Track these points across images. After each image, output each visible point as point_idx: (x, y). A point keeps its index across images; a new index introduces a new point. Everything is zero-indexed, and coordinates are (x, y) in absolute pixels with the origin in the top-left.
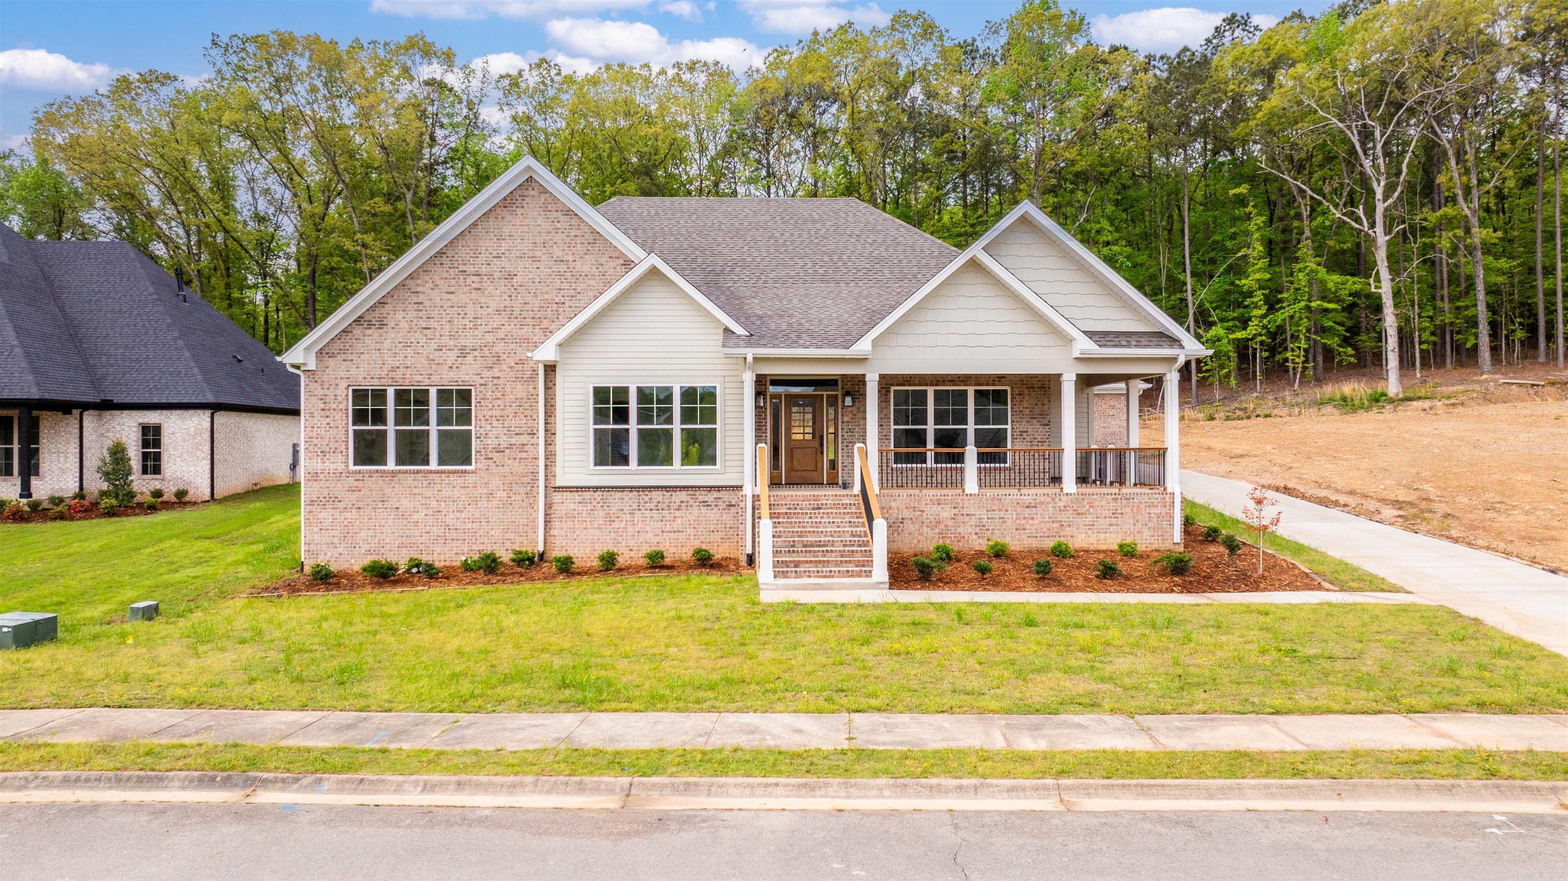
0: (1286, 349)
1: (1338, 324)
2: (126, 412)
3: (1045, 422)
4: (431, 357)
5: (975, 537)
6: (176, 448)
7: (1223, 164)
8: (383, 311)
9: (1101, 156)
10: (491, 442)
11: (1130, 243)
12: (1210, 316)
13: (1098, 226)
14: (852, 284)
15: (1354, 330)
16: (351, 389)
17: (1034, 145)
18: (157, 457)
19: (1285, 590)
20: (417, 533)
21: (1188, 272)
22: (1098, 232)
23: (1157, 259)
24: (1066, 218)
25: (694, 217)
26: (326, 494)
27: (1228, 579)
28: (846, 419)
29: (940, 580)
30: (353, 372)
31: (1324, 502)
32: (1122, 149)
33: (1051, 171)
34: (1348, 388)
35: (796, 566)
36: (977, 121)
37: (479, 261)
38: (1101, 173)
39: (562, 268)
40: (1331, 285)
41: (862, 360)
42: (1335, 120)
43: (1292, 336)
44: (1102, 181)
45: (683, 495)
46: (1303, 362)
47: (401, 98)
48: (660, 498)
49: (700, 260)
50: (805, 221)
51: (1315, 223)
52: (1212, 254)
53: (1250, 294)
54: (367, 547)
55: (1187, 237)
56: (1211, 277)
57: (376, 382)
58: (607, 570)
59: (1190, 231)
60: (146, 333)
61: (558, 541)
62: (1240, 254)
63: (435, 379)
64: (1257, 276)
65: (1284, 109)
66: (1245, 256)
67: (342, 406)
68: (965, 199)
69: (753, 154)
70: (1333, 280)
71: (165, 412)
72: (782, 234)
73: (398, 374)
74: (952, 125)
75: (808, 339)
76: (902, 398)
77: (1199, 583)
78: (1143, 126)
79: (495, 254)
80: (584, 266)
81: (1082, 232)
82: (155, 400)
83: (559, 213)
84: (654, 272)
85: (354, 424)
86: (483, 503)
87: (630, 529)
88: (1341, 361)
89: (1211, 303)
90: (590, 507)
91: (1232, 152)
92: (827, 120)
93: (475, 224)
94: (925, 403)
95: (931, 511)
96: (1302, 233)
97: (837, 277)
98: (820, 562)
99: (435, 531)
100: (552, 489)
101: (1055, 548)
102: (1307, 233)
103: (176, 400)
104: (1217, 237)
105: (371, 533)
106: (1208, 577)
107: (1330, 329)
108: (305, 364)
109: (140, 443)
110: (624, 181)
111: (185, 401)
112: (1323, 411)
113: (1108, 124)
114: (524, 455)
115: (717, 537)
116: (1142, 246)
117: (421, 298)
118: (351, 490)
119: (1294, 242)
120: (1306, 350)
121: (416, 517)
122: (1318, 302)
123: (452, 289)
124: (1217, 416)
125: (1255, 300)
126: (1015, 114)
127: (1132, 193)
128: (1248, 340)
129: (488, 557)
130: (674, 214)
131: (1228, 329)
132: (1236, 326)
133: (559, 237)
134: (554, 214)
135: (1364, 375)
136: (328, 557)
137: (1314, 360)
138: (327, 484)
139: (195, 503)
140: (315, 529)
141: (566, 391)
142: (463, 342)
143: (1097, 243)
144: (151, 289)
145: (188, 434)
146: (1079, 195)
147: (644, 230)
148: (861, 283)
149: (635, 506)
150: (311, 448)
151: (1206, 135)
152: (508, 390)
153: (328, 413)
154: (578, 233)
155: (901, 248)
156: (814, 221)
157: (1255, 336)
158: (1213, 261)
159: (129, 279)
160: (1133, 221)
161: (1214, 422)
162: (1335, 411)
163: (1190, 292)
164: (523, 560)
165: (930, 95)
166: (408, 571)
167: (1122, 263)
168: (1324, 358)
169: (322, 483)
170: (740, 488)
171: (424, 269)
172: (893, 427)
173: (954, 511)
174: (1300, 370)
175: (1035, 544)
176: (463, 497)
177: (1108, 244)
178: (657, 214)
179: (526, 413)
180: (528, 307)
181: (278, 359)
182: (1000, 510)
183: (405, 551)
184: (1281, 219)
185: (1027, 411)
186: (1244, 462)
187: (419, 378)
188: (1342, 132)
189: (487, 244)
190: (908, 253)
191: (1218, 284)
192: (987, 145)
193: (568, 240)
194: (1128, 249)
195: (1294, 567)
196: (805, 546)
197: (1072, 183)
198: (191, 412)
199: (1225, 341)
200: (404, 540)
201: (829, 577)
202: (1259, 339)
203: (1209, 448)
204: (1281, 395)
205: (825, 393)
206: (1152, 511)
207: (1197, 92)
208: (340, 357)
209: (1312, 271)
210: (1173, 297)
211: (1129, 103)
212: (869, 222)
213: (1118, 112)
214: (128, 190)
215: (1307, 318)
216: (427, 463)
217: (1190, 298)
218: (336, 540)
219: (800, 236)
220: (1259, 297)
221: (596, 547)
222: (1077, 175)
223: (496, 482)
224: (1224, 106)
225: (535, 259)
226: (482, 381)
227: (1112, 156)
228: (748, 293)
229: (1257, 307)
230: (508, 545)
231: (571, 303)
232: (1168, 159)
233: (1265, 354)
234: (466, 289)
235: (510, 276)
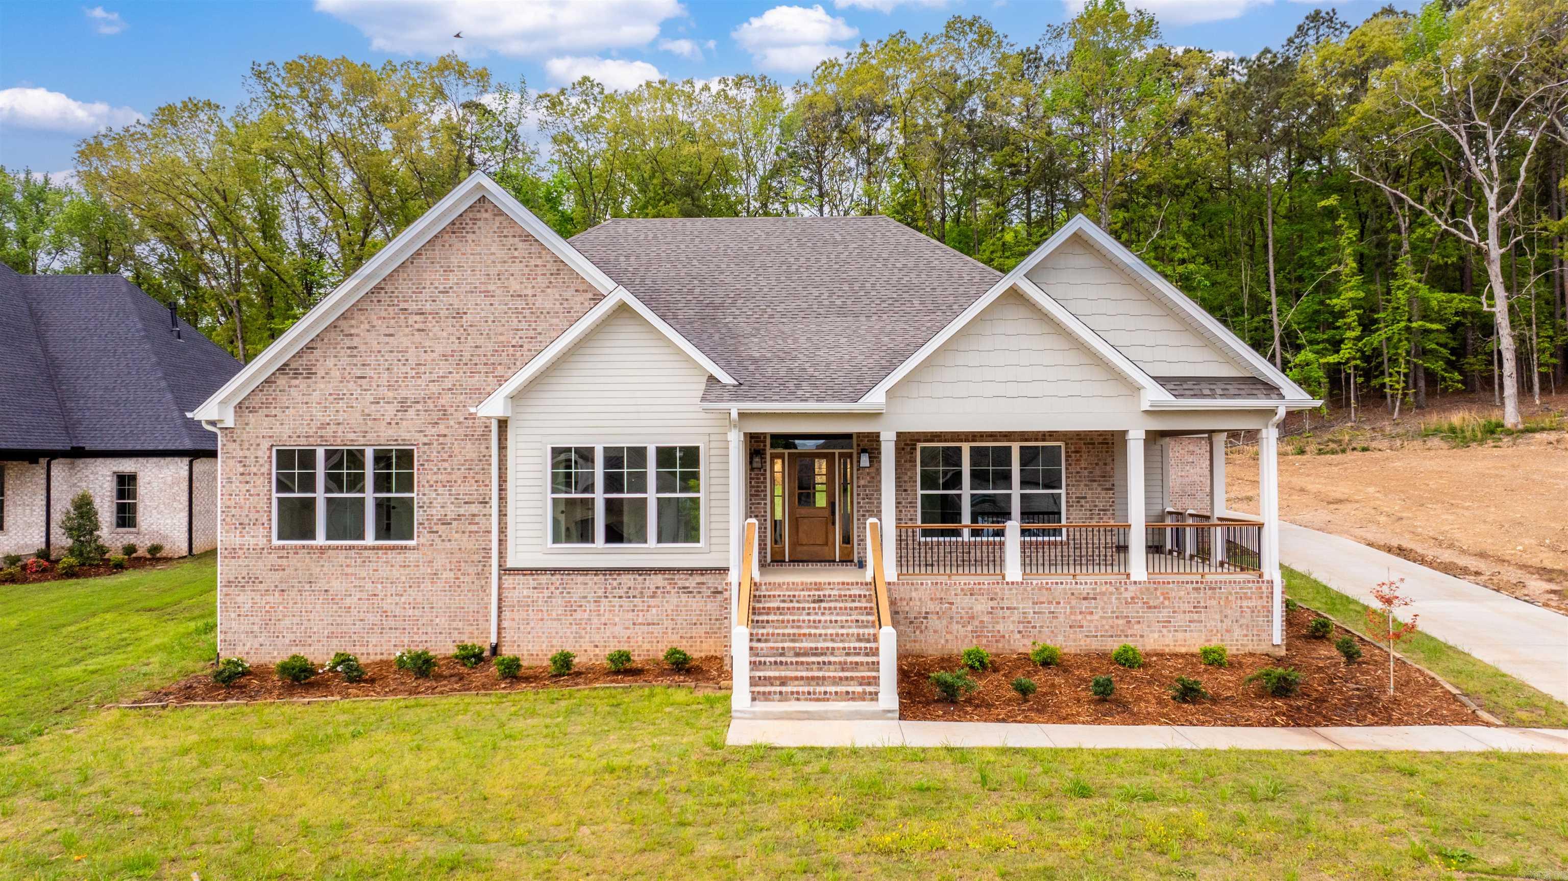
0: (1382, 373)
1: (1441, 345)
2: (100, 460)
3: (1108, 485)
4: (367, 411)
5: (1018, 636)
6: (152, 499)
7: (1309, 173)
8: (311, 357)
9: (1175, 167)
10: (437, 512)
11: (1208, 261)
12: (1297, 338)
13: (1173, 242)
14: (874, 318)
15: (1459, 352)
16: (274, 449)
17: (1101, 156)
18: (133, 508)
19: (1427, 723)
20: (349, 621)
21: (1273, 291)
22: (1174, 249)
23: (1238, 276)
24: (1139, 234)
25: (697, 240)
26: (244, 573)
27: (1348, 703)
28: (862, 482)
29: (969, 701)
30: (277, 429)
31: (1448, 569)
32: (1199, 160)
33: (1121, 184)
34: (1457, 418)
35: (783, 684)
36: (1041, 133)
37: (421, 297)
38: (1178, 186)
39: (520, 304)
40: (1434, 303)
41: (875, 416)
42: (1439, 121)
43: (1390, 359)
44: (1177, 194)
45: (659, 580)
46: (1404, 388)
47: (436, 119)
48: (631, 583)
49: (697, 290)
50: (825, 242)
51: (1414, 236)
52: (1299, 272)
53: (1342, 314)
54: (291, 637)
55: (1271, 253)
56: (1298, 296)
57: (303, 441)
58: (560, 675)
59: (1274, 248)
60: (129, 373)
61: (508, 635)
62: (1329, 271)
63: (371, 436)
64: (1351, 294)
65: (1379, 112)
66: (1336, 274)
67: (264, 470)
68: (1028, 216)
69: (805, 174)
70: (1437, 297)
71: (141, 460)
72: (797, 259)
73: (329, 432)
74: (1012, 138)
75: (808, 389)
76: (929, 456)
77: (1309, 709)
78: (1219, 136)
79: (441, 288)
80: (546, 302)
81: (1156, 248)
82: (130, 447)
83: (517, 239)
84: (623, 309)
85: (278, 491)
86: (427, 585)
87: (595, 620)
88: (1446, 388)
89: (1299, 324)
90: (546, 593)
91: (1318, 160)
92: (880, 136)
93: (418, 254)
94: (959, 463)
95: (963, 602)
96: (1400, 247)
97: (857, 309)
98: (813, 678)
99: (371, 618)
100: (505, 571)
101: (1119, 654)
102: (1406, 247)
103: (151, 447)
104: (1304, 253)
105: (296, 620)
106: (1321, 700)
107: (1431, 351)
108: (221, 421)
109: (115, 494)
110: (667, 203)
111: (161, 448)
112: (1429, 444)
113: (1182, 134)
114: (474, 528)
115: (701, 630)
116: (1222, 263)
117: (356, 341)
118: (273, 569)
119: (1390, 257)
120: (1406, 375)
121: (348, 601)
122: (1420, 323)
123: (391, 331)
124: (1307, 449)
125: (1348, 320)
126: (1080, 123)
127: (1211, 207)
128: (1339, 363)
129: (419, 656)
130: (674, 237)
131: (1317, 353)
132: (1326, 349)
133: (516, 268)
134: (511, 240)
135: (1473, 401)
136: (247, 649)
137: (1415, 386)
138: (247, 562)
139: (171, 559)
140: (233, 615)
141: (520, 453)
142: (403, 393)
143: (1172, 260)
144: (140, 326)
145: (165, 483)
146: (1153, 210)
147: (638, 257)
148: (885, 317)
149: (601, 593)
150: (228, 519)
151: (1289, 144)
152: (456, 451)
153: (248, 478)
154: (539, 262)
155: (935, 273)
156: (836, 243)
157: (1348, 360)
158: (1300, 279)
159: (117, 315)
160: (1211, 236)
161: (1304, 457)
162: (1443, 445)
163: (1275, 313)
164: (467, 657)
165: (990, 106)
166: (333, 669)
167: (1199, 282)
168: (1426, 381)
169: (240, 562)
170: (726, 570)
171: (358, 308)
172: (920, 492)
173: (992, 604)
174: (1399, 396)
175: (1095, 645)
176: (403, 578)
177: (1183, 262)
178: (655, 237)
179: (477, 477)
180: (480, 351)
181: (189, 415)
182: (1050, 603)
183: (335, 642)
184: (1376, 232)
185: (1086, 473)
186: (1346, 508)
187: (352, 436)
188: (1446, 133)
189: (433, 277)
190: (943, 280)
191: (1307, 303)
192: (1051, 158)
193: (526, 270)
194: (1207, 267)
195: (1435, 684)
196: (797, 655)
197: (1145, 197)
198: (168, 459)
199: (1316, 365)
200: (333, 629)
201: (824, 700)
202: (1353, 363)
203: (1302, 490)
204: (1378, 425)
205: (837, 451)
206: (1245, 604)
207: (1280, 96)
208: (262, 412)
209: (1412, 288)
210: (1256, 319)
211: (1205, 109)
212: (899, 243)
213: (1195, 121)
214: (167, 220)
215: (1407, 339)
216: (361, 537)
217: (1275, 320)
218: (256, 628)
219: (818, 260)
220: (1352, 317)
221: (554, 642)
222: (1150, 188)
223: (441, 561)
224: (1310, 111)
225: (487, 294)
226: (426, 440)
227: (1188, 167)
228: (749, 330)
229: (1350, 328)
230: (455, 635)
231: (530, 346)
232: (1249, 170)
233: (1360, 380)
234: (407, 330)
235: (459, 315)
